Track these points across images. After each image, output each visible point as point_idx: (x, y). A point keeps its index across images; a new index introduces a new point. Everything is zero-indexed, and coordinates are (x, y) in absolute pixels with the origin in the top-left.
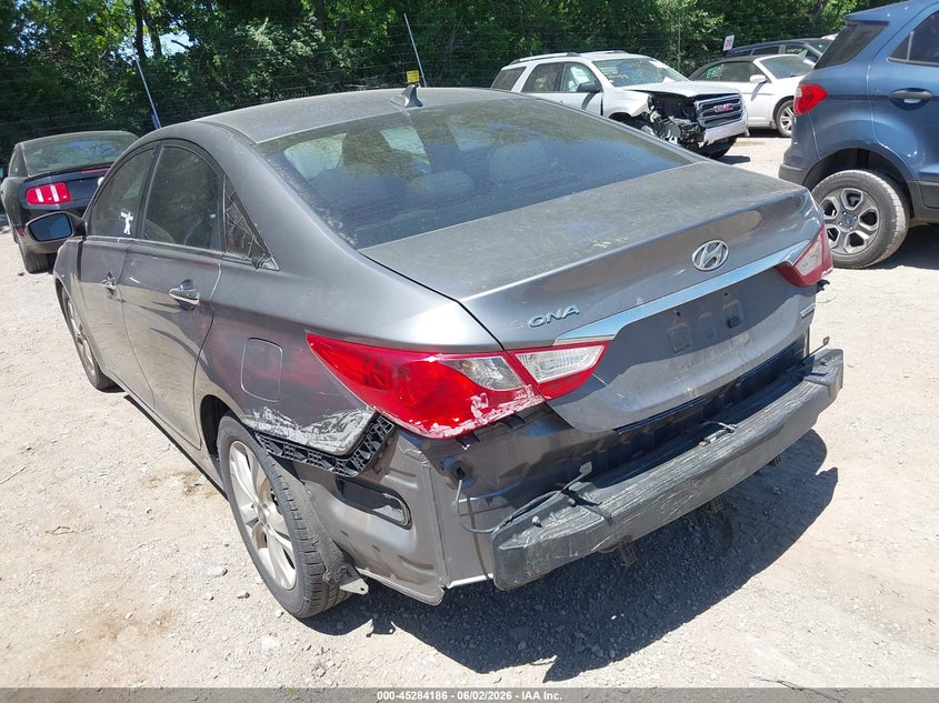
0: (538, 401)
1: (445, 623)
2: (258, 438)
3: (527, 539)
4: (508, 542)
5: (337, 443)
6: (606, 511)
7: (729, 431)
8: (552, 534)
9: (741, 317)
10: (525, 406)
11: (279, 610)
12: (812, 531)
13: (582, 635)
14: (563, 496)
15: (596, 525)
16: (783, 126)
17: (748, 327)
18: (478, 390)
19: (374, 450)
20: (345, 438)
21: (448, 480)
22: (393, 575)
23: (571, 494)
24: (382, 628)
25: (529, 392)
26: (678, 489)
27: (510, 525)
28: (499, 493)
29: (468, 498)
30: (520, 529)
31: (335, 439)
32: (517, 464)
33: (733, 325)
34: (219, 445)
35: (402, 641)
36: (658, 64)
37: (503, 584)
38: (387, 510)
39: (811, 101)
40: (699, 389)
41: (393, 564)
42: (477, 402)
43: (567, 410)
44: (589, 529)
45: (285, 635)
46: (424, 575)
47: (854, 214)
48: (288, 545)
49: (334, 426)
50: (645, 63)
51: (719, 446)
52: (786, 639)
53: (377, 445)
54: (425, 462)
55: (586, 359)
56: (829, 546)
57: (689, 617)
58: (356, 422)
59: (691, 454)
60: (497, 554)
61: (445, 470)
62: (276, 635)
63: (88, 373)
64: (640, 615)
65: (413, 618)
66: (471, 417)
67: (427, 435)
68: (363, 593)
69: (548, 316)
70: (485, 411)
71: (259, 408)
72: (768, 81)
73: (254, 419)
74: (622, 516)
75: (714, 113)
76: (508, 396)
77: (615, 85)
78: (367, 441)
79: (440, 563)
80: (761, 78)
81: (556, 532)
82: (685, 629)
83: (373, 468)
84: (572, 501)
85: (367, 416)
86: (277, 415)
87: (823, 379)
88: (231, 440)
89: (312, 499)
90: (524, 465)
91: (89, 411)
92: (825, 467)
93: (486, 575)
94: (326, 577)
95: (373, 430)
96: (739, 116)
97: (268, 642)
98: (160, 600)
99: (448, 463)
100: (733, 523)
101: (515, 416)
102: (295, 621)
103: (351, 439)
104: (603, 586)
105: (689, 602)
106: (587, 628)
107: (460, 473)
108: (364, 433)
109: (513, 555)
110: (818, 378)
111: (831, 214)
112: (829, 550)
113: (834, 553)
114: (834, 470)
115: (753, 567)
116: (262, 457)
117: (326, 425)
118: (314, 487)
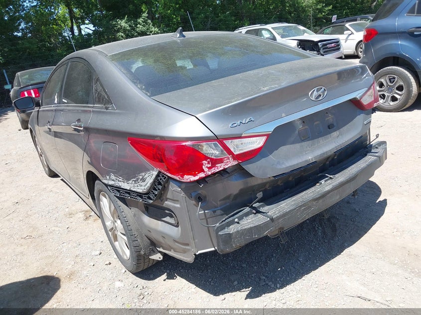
0: (235, 163)
1: (200, 273)
2: (109, 188)
3: (232, 229)
4: (223, 231)
5: (143, 188)
6: (271, 216)
7: (331, 178)
8: (244, 227)
9: (335, 124)
10: (229, 165)
11: (124, 269)
12: (374, 228)
13: (264, 278)
14: (250, 209)
15: (266, 222)
16: (360, 54)
17: (338, 128)
18: (206, 158)
19: (159, 189)
20: (146, 185)
21: (194, 202)
22: (172, 250)
23: (254, 208)
24: (171, 277)
25: (230, 159)
26: (306, 205)
27: (224, 223)
28: (219, 208)
29: (204, 211)
30: (229, 225)
31: (141, 186)
32: (228, 194)
33: (331, 128)
34: (95, 195)
35: (180, 283)
36: (302, 28)
37: (222, 251)
38: (168, 219)
39: (371, 36)
40: (314, 157)
41: (171, 244)
42: (205, 164)
43: (250, 167)
44: (262, 224)
45: (126, 281)
46: (185, 248)
47: (393, 87)
48: (125, 238)
49: (141, 179)
50: (296, 28)
51: (326, 185)
52: (362, 277)
53: (160, 187)
54: (183, 194)
55: (258, 143)
56: (383, 234)
57: (315, 268)
58: (150, 177)
59: (313, 189)
60: (218, 236)
61: (193, 198)
62: (122, 281)
63: (45, 169)
64: (291, 268)
65: (185, 271)
66: (203, 171)
67: (183, 181)
68: (160, 259)
69: (239, 123)
70: (209, 168)
71: (108, 174)
72: (352, 33)
73: (106, 179)
74: (278, 218)
75: (327, 48)
76: (221, 161)
77: (282, 37)
78: (156, 185)
79: (192, 242)
80: (349, 32)
81: (246, 226)
82: (313, 274)
83: (160, 198)
84: (254, 211)
85: (155, 173)
86: (116, 177)
87: (377, 154)
88: (100, 191)
89: (135, 215)
90: (231, 194)
91: (45, 186)
92: (381, 199)
93: (215, 248)
94: (142, 253)
95: (158, 180)
96: (339, 49)
97: (118, 284)
98: (70, 267)
99: (194, 194)
100: (337, 225)
101: (224, 170)
102: (131, 275)
103: (149, 185)
104: (274, 255)
105: (315, 261)
106: (267, 275)
107: (199, 199)
108: (154, 182)
109: (225, 237)
110: (375, 154)
111: (382, 88)
112: (383, 236)
113: (386, 238)
114: (385, 200)
115: (346, 245)
116: (112, 198)
117: (138, 179)
118: (134, 210)
